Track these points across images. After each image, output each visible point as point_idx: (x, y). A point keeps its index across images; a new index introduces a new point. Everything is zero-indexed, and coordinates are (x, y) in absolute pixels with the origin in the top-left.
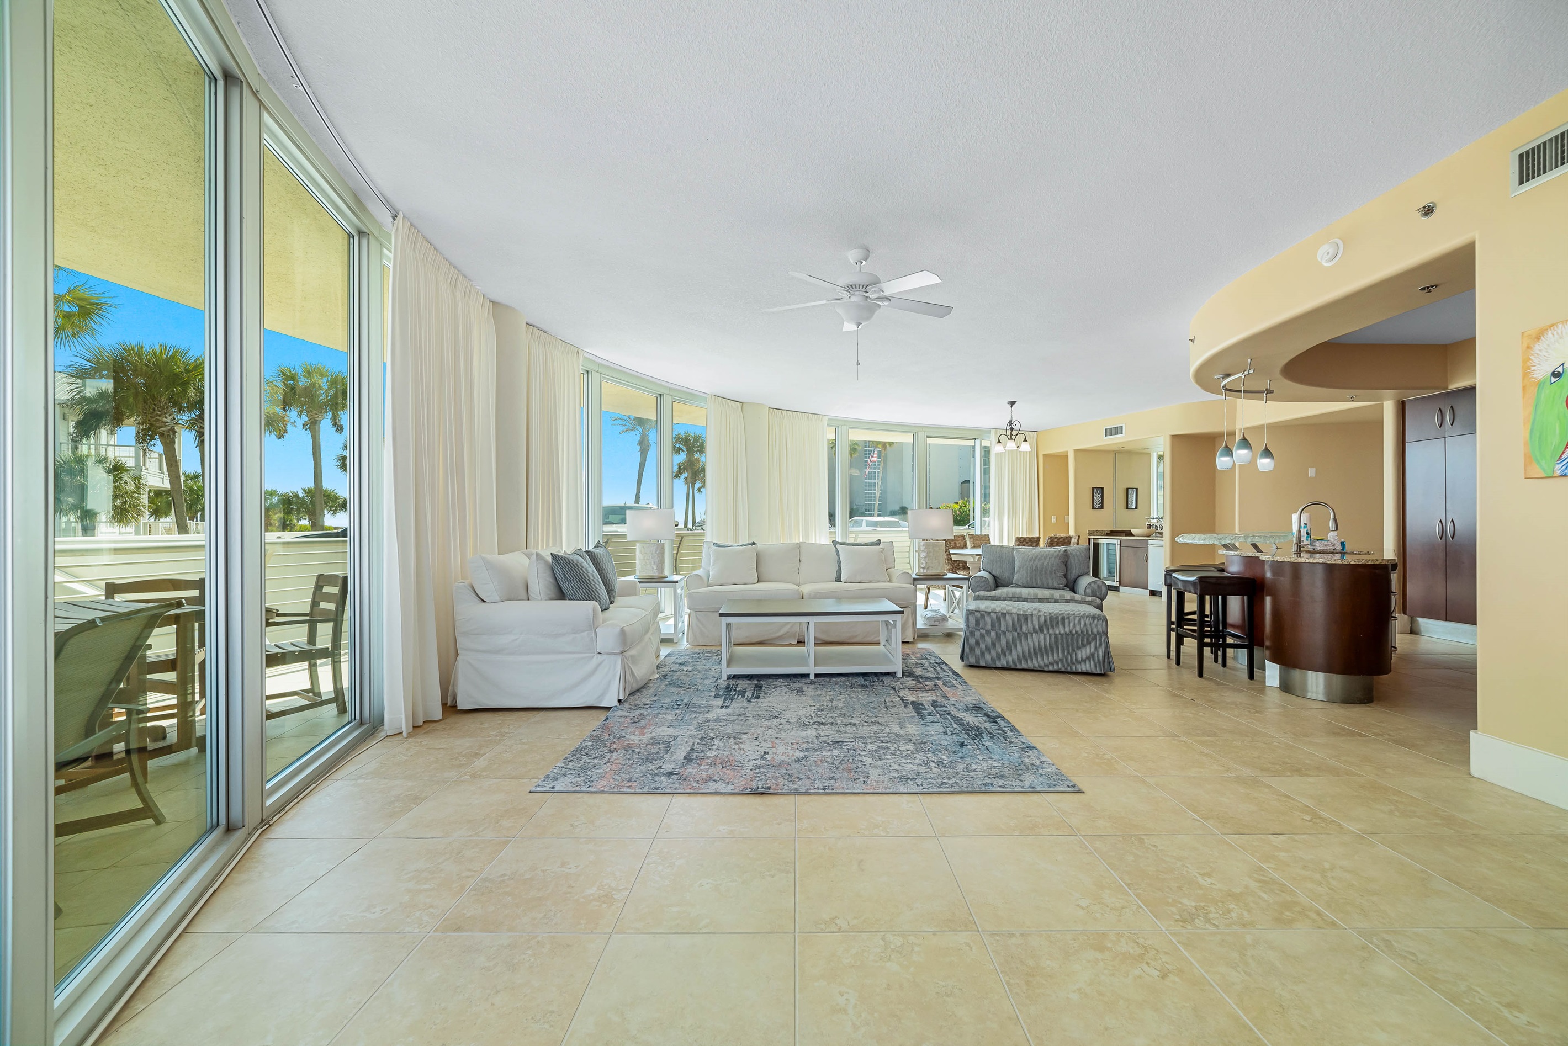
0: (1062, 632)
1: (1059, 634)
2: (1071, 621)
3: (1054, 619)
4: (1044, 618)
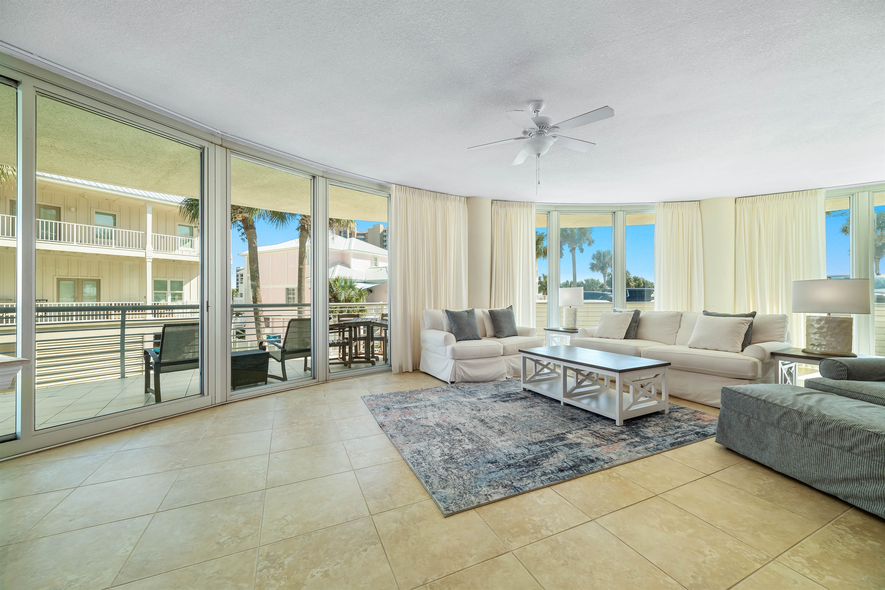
0: (837, 445)
1: (832, 446)
2: (853, 435)
3: (825, 424)
4: (809, 419)
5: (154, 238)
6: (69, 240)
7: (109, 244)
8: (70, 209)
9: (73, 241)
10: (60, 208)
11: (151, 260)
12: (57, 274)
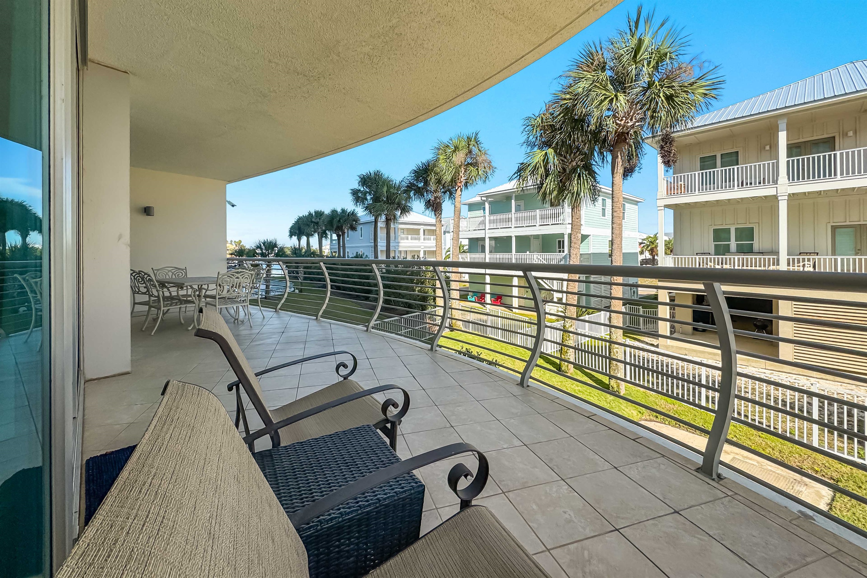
6: (830, 175)
9: (835, 174)
12: (831, 221)
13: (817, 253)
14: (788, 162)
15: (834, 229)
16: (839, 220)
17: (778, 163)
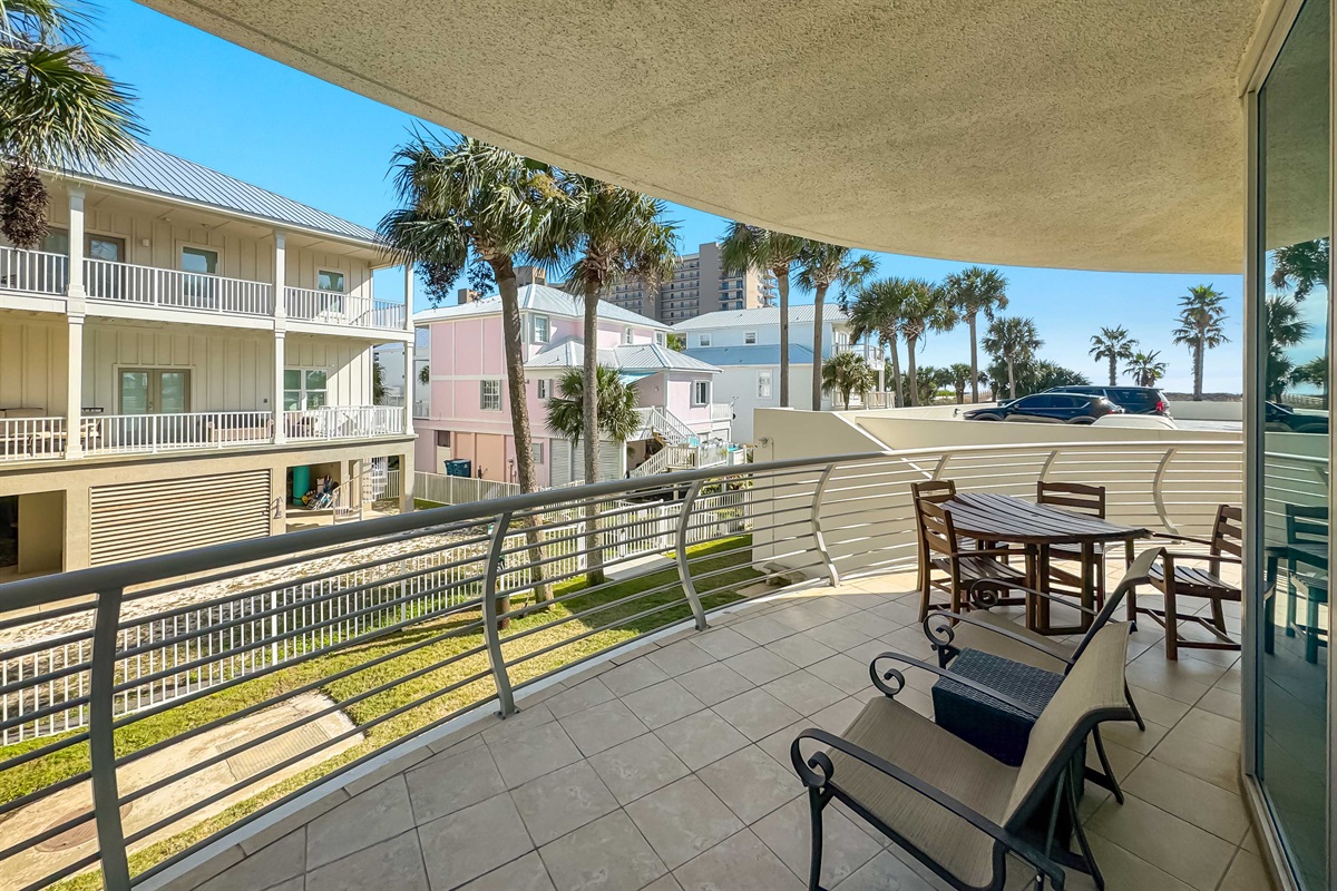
5: (288, 293)
6: (145, 298)
7: (212, 306)
8: (141, 242)
9: (151, 299)
10: (123, 240)
11: (283, 336)
12: (119, 361)
13: (102, 409)
14: (85, 262)
15: (122, 371)
16: (128, 359)
17: (67, 261)
